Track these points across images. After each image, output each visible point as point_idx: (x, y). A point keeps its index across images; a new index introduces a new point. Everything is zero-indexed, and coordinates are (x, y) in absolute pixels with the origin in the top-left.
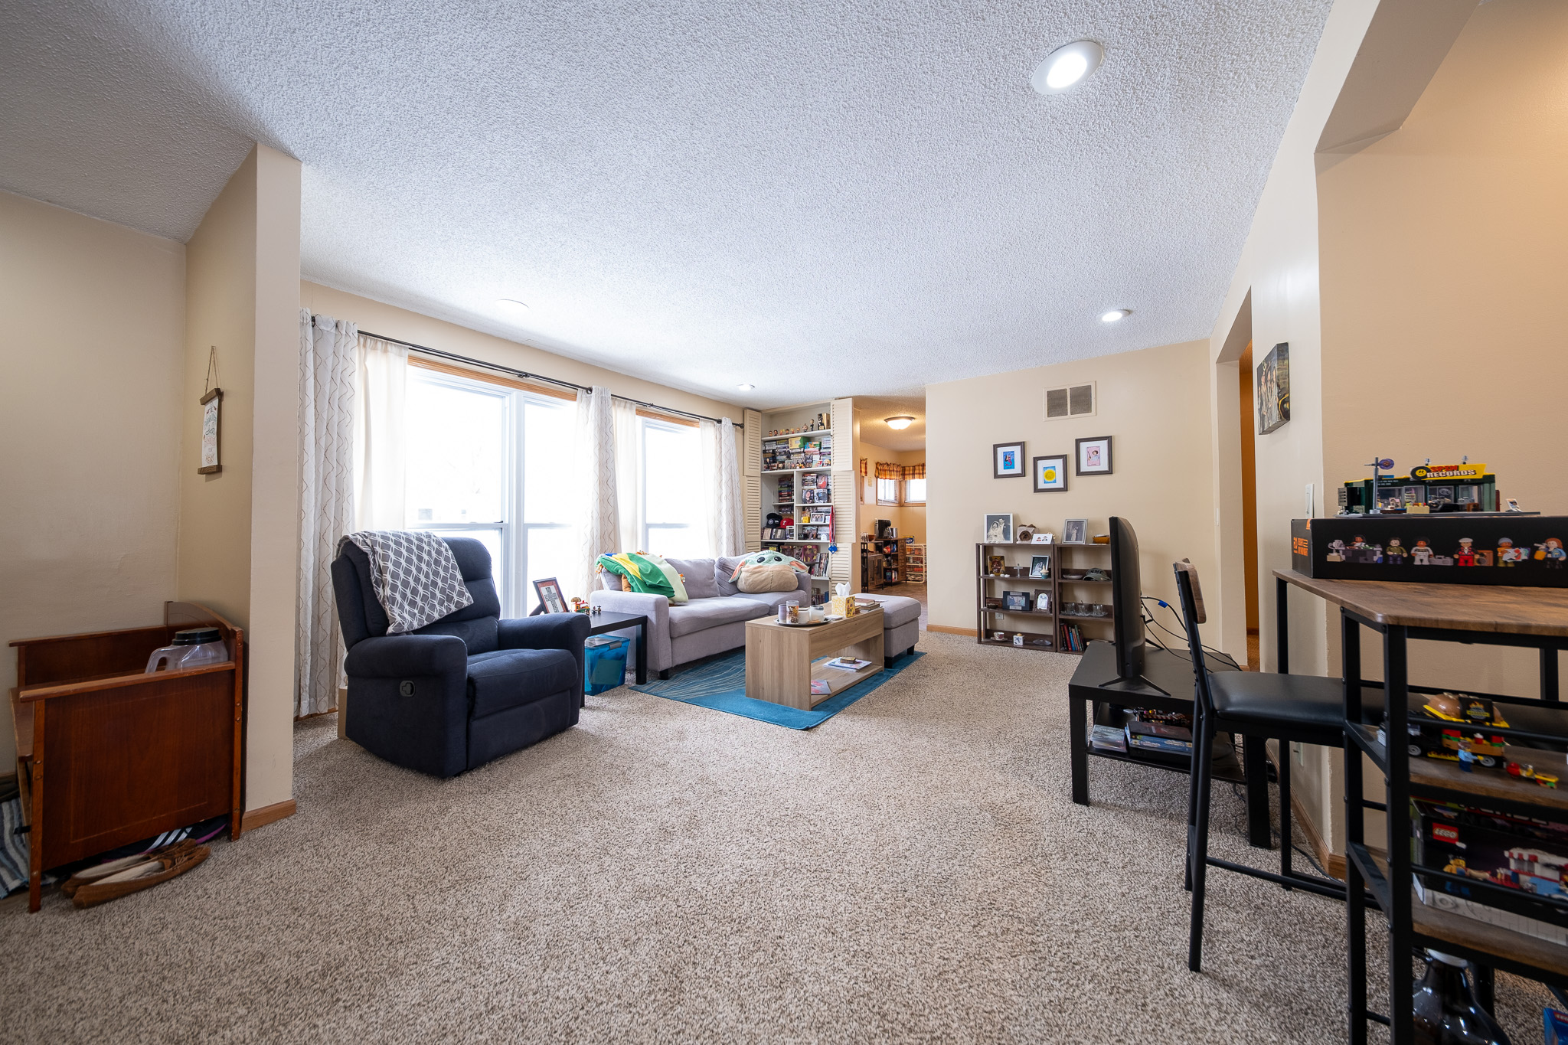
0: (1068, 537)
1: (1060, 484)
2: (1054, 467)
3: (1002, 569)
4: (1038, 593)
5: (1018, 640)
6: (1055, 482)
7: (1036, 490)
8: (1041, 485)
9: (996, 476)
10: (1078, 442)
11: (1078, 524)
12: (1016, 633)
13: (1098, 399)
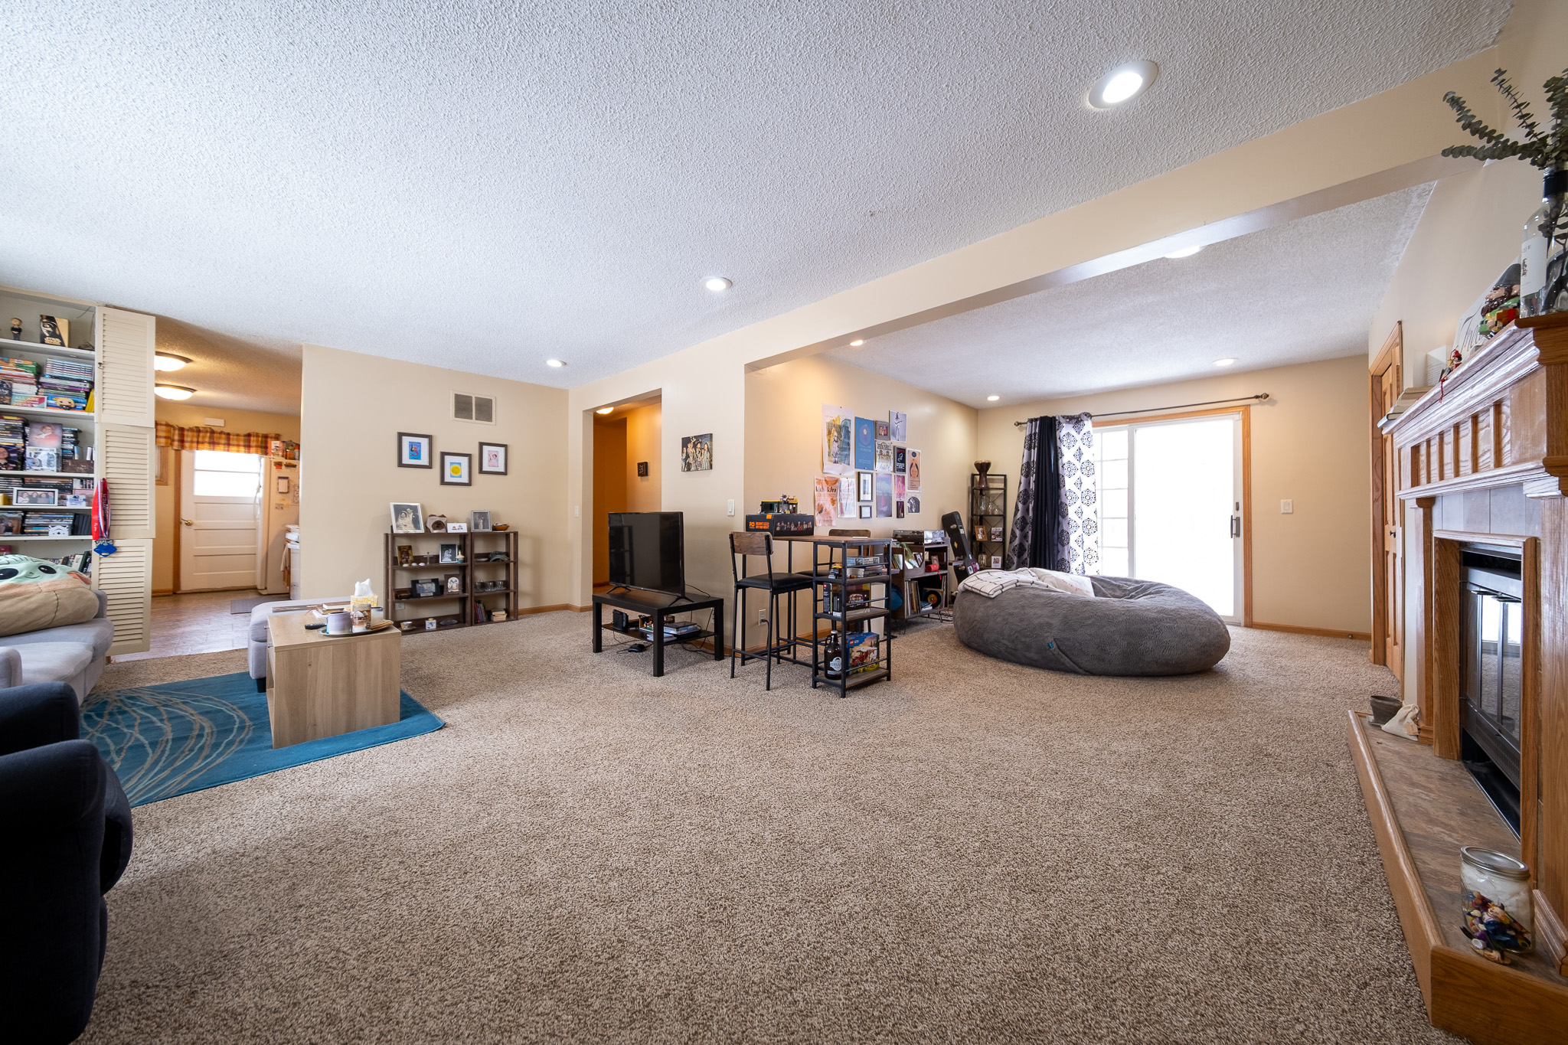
0: (477, 526)
1: (465, 480)
2: (460, 464)
3: (411, 558)
4: (448, 577)
5: (431, 624)
6: (460, 477)
7: (443, 482)
8: (448, 479)
9: (401, 464)
10: (481, 445)
11: (483, 515)
12: (427, 619)
13: (497, 410)
